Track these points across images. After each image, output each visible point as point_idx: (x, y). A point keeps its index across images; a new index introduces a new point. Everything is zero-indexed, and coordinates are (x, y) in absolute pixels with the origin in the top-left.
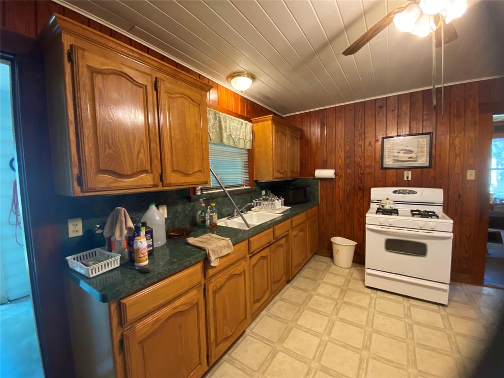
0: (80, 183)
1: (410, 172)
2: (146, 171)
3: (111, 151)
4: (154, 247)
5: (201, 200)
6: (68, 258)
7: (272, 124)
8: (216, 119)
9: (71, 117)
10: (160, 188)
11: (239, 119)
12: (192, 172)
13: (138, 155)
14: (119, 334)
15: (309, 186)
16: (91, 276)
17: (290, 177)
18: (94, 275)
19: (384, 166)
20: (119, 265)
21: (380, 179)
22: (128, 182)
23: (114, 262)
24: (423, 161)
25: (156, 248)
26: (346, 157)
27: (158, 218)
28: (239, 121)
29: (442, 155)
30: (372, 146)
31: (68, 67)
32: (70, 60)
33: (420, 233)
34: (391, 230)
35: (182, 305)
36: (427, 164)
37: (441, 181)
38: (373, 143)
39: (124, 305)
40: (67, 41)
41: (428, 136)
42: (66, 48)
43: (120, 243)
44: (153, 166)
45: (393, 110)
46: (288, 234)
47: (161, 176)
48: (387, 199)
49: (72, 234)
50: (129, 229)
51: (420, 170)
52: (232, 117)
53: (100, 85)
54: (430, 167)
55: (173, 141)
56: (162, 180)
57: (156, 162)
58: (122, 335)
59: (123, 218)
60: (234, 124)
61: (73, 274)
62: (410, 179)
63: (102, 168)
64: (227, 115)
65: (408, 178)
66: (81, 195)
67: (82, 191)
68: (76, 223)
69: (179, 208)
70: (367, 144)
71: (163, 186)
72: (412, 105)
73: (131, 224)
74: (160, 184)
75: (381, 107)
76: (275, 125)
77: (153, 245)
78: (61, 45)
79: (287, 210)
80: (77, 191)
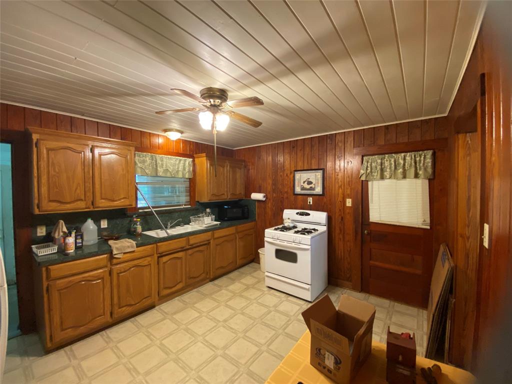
0: (38, 207)
1: (311, 198)
2: (81, 200)
3: (57, 190)
4: (84, 244)
5: (134, 216)
6: (33, 246)
7: (207, 159)
8: (152, 160)
9: (36, 175)
10: (92, 209)
11: (177, 157)
12: (117, 199)
13: (76, 190)
14: (47, 283)
15: (247, 206)
16: (39, 255)
17: (230, 199)
18: (41, 254)
19: (296, 193)
20: (56, 251)
21: (293, 203)
22: (68, 206)
23: (54, 249)
24: (319, 190)
25: (85, 245)
26: (273, 184)
27: (91, 227)
28: (177, 159)
29: (331, 186)
30: (288, 177)
31: (35, 149)
32: (36, 146)
33: (293, 245)
34: (278, 242)
35: (89, 276)
36: (321, 193)
37: (330, 207)
38: (289, 175)
39: (50, 269)
40: (35, 137)
41: (321, 171)
42: (35, 141)
43: (59, 239)
44: (86, 196)
45: (301, 150)
46: (209, 243)
47: (93, 203)
48: (289, 219)
49: (39, 234)
50: (64, 232)
51: (318, 197)
52: (170, 157)
53: (53, 156)
54: (323, 195)
55: (103, 180)
56: (93, 204)
57: (90, 194)
58: (48, 284)
59: (61, 226)
60: (172, 161)
61: (34, 255)
62: (311, 203)
63: (51, 199)
64: (163, 156)
65: (310, 202)
66: (39, 213)
67: (39, 211)
68: (42, 228)
69: (118, 221)
70: (285, 175)
71: (93, 208)
72: (312, 146)
73: (65, 230)
74: (92, 207)
75: (293, 147)
76: (209, 160)
77: (82, 243)
78: (32, 140)
79: (217, 225)
80: (37, 212)
